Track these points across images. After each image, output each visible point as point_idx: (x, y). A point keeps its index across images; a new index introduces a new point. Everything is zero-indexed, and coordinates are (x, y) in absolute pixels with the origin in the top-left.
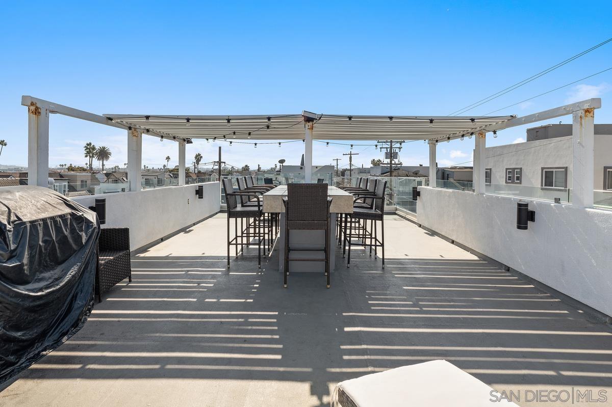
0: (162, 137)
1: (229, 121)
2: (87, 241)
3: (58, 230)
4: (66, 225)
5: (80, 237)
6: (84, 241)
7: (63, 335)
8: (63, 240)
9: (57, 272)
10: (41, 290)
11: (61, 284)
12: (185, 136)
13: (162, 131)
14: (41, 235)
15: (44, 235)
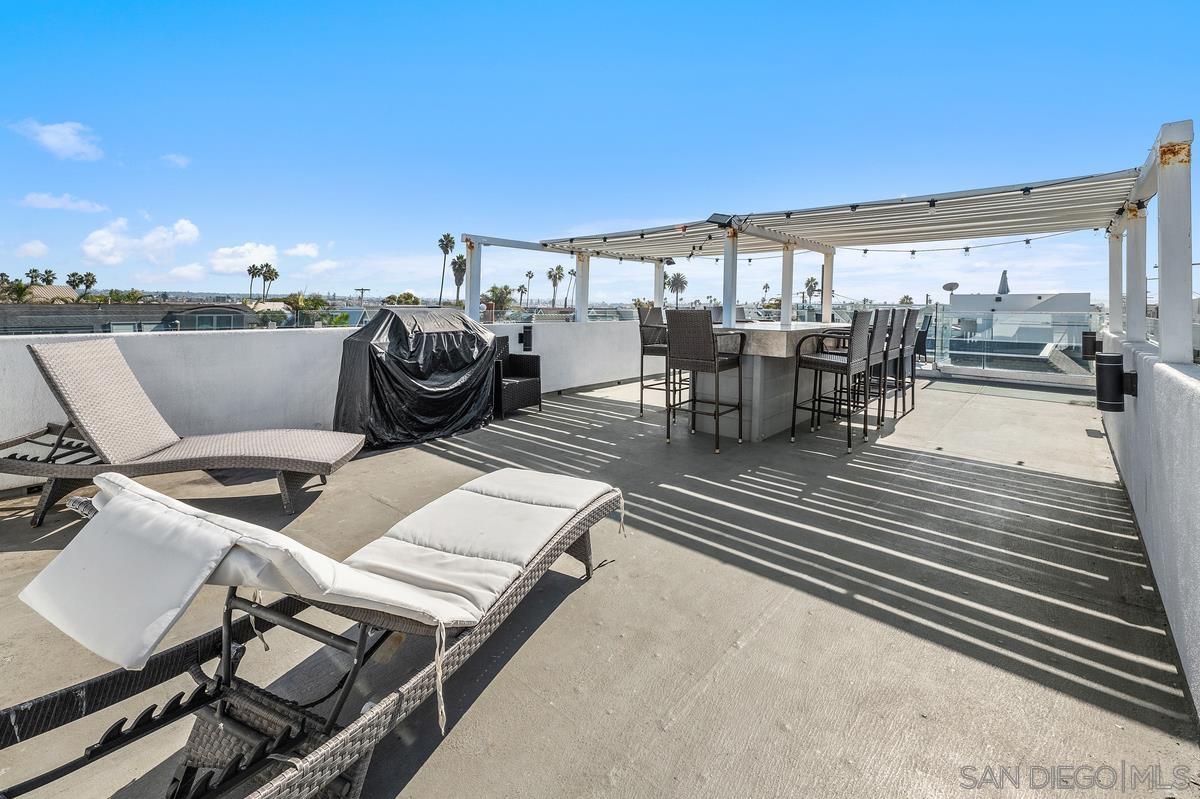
0: (621, 259)
1: (642, 235)
2: (479, 358)
3: (450, 342)
4: (458, 340)
5: (472, 353)
6: (475, 356)
7: (454, 431)
8: (455, 352)
9: (451, 376)
10: (433, 387)
11: (451, 388)
12: (663, 255)
13: (621, 252)
14: (435, 344)
15: (437, 343)
